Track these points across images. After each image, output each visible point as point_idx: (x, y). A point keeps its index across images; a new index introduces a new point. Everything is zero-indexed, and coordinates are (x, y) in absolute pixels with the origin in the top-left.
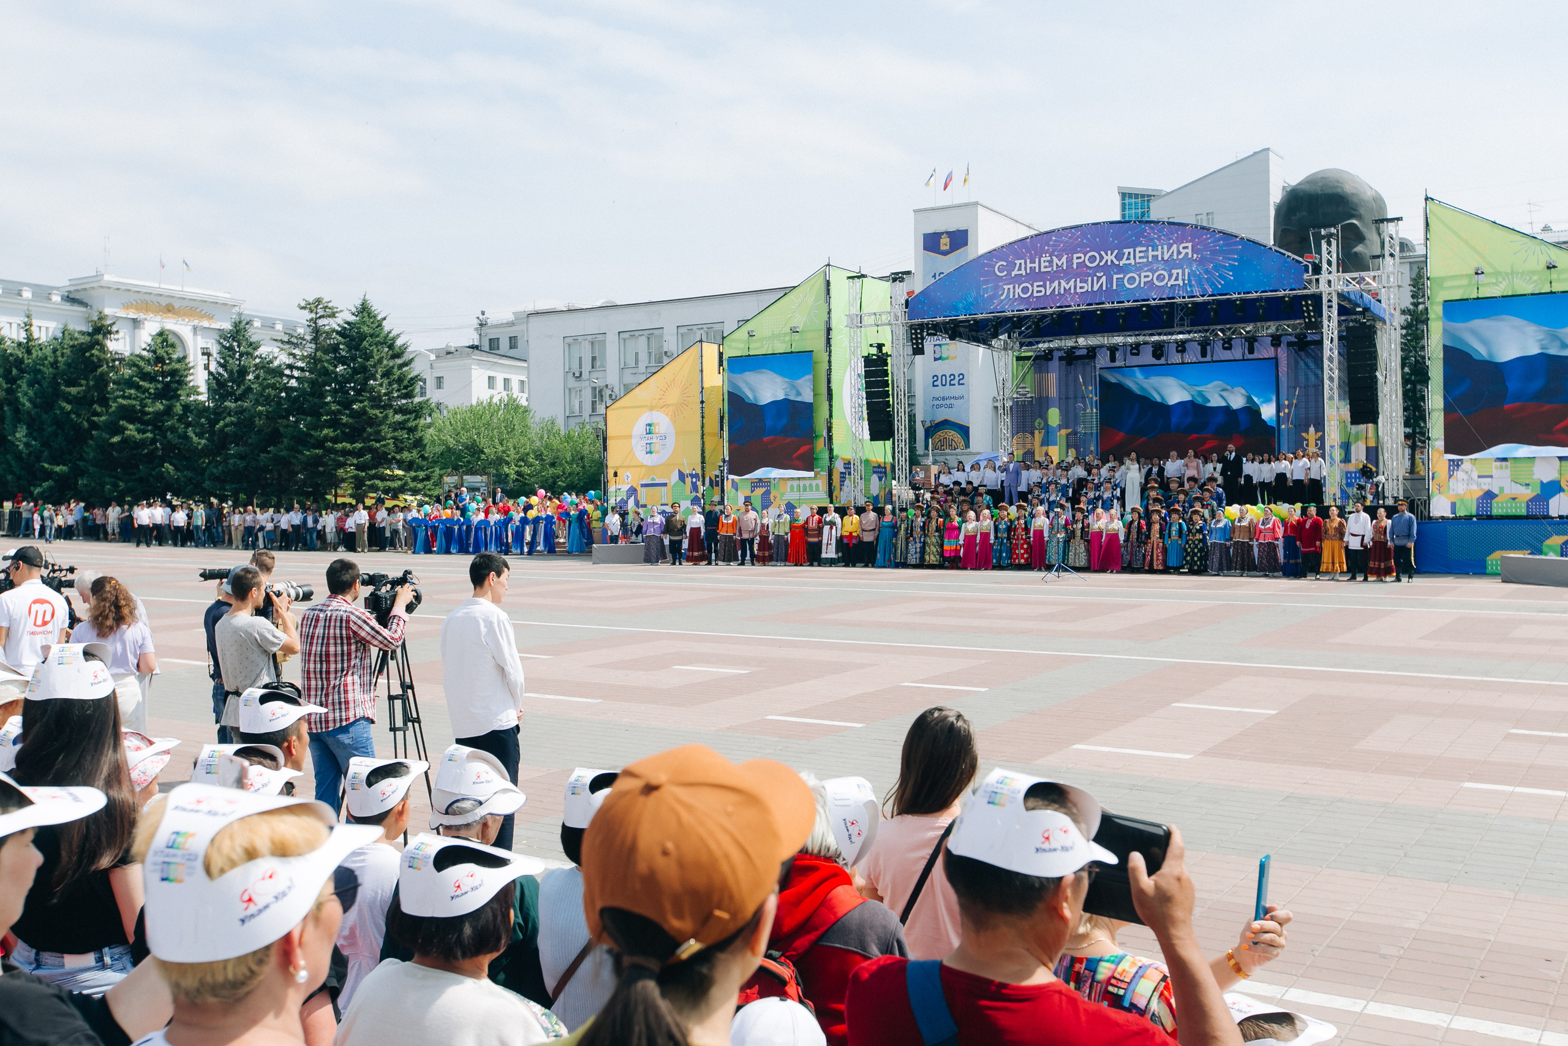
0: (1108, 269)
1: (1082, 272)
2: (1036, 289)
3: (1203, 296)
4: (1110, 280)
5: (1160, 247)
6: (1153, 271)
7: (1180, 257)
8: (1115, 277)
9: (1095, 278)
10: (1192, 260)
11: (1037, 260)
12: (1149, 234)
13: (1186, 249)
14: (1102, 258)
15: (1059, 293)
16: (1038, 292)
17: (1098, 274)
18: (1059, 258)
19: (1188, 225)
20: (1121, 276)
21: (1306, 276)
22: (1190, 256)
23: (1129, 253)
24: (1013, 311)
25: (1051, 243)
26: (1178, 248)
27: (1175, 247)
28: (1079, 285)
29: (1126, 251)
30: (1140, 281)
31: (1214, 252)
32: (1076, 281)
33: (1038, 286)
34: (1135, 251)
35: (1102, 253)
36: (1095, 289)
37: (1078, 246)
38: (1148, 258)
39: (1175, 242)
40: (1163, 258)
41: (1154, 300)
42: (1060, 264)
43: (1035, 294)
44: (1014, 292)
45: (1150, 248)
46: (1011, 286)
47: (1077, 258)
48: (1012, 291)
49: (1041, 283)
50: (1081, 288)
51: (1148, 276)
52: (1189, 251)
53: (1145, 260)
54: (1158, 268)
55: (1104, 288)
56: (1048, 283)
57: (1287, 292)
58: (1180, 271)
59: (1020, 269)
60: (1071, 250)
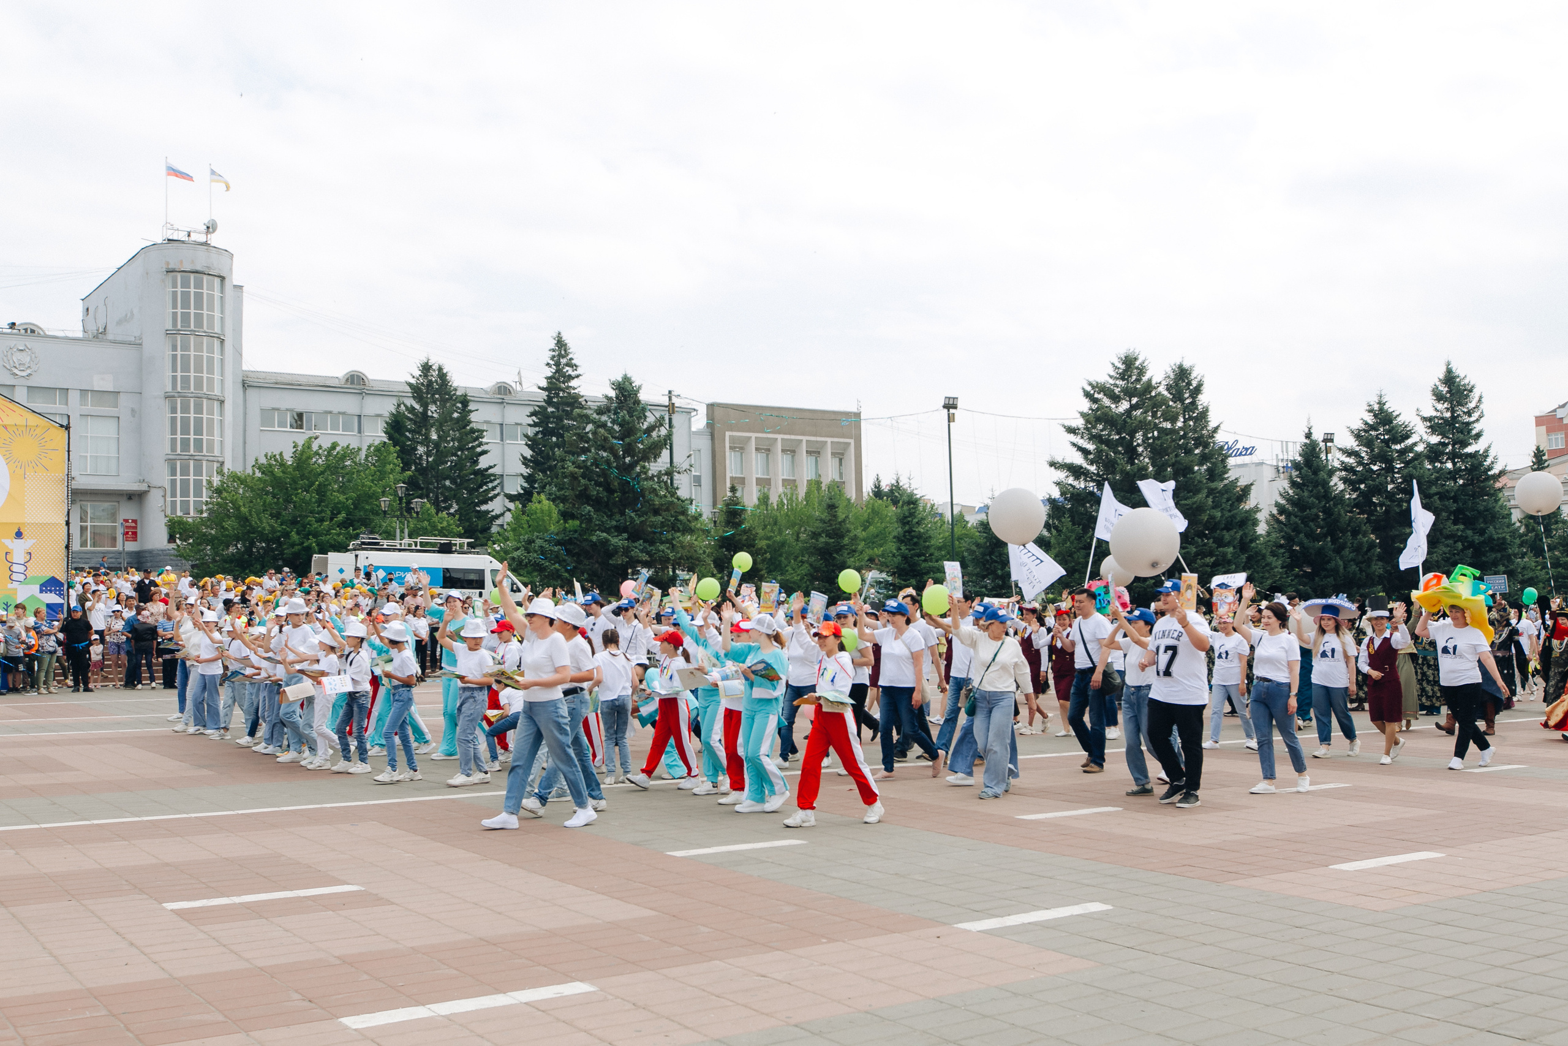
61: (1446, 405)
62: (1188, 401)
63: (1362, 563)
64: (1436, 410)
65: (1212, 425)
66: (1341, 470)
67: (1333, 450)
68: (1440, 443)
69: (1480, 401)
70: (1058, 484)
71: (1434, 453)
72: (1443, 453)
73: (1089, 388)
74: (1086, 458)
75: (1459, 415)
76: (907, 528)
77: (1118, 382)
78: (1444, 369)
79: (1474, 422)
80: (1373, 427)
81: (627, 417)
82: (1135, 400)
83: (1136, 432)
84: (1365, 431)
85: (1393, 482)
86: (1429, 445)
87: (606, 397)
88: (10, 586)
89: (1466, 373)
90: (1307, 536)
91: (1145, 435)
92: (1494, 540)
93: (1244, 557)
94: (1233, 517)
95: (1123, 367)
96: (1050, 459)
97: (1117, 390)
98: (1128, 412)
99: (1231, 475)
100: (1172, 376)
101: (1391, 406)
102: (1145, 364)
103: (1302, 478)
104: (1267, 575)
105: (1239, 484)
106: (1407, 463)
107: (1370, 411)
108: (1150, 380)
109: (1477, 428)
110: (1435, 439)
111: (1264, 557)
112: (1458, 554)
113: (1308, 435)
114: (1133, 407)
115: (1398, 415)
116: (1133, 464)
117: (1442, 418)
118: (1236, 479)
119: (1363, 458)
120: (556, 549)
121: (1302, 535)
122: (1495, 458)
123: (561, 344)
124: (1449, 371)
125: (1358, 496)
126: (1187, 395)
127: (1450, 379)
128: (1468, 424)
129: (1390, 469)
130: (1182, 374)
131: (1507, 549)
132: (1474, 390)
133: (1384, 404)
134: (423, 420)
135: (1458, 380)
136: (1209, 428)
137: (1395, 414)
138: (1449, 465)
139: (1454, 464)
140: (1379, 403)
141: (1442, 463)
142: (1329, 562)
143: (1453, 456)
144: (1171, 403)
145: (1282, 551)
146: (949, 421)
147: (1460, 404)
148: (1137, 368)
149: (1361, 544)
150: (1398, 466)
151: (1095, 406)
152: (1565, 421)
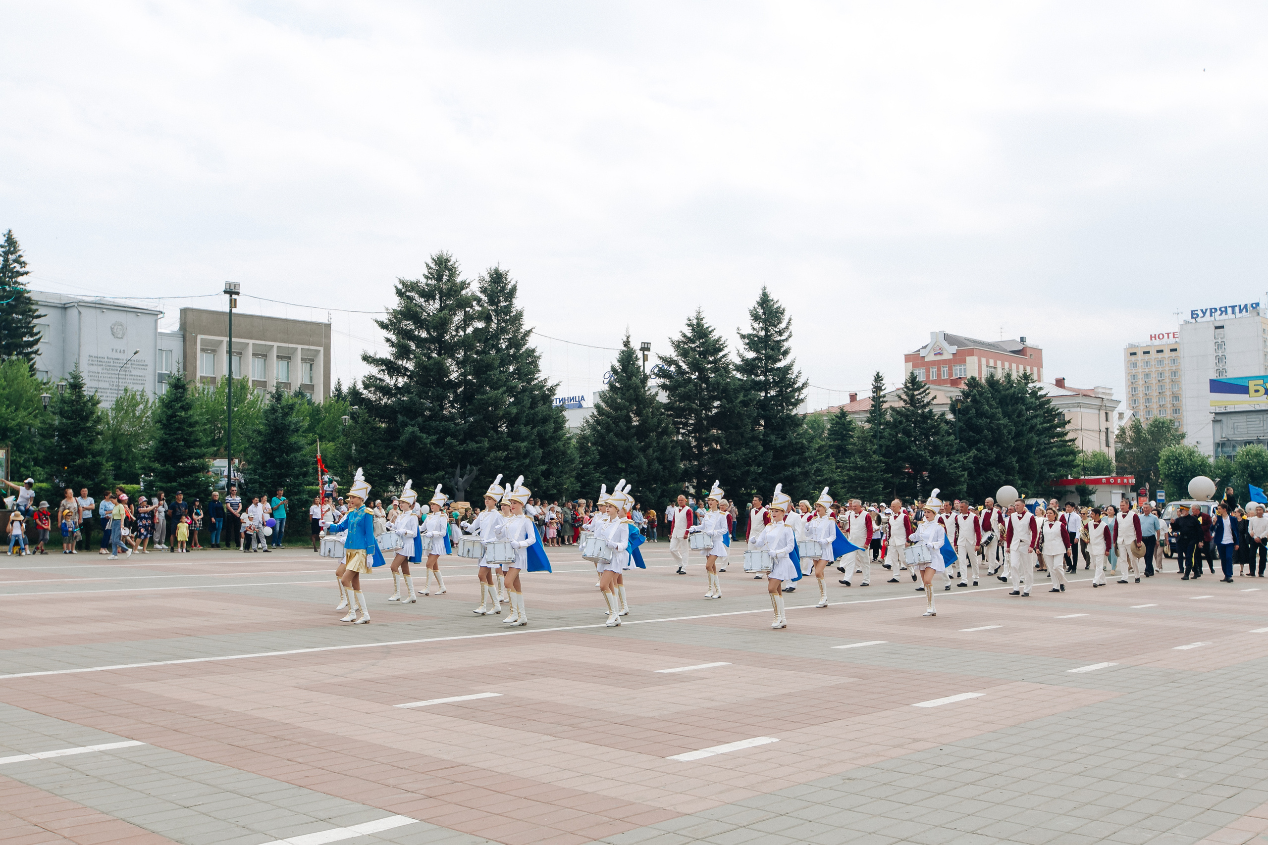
61: (761, 325)
62: (503, 304)
63: (667, 461)
64: (754, 329)
65: (525, 328)
66: (657, 375)
68: (754, 359)
69: (789, 323)
70: (365, 376)
71: (748, 367)
72: (757, 367)
73: (400, 286)
75: (772, 334)
76: (170, 412)
78: (761, 292)
79: (783, 341)
80: (691, 340)
82: (445, 300)
84: (685, 343)
86: (743, 358)
90: (616, 435)
92: (792, 444)
93: (539, 452)
94: (536, 414)
95: (435, 267)
96: (363, 354)
97: (428, 290)
100: (488, 278)
101: (707, 323)
102: (456, 266)
103: (619, 382)
107: (689, 325)
108: (462, 281)
109: (786, 345)
110: (751, 355)
111: (564, 453)
112: (761, 455)
113: (627, 344)
115: (713, 330)
117: (757, 336)
118: (546, 380)
119: (680, 367)
121: (611, 434)
122: (799, 373)
124: (764, 296)
126: (501, 297)
127: (765, 301)
128: (779, 342)
130: (498, 278)
131: (805, 452)
132: (786, 313)
133: (702, 320)
135: (771, 302)
136: (523, 331)
138: (762, 378)
139: (765, 375)
140: (696, 319)
141: (755, 375)
142: (634, 459)
143: (765, 370)
144: (486, 305)
145: (594, 448)
146: (231, 307)
147: (773, 324)
148: (450, 270)
149: (666, 443)
151: (405, 303)
152: (926, 360)
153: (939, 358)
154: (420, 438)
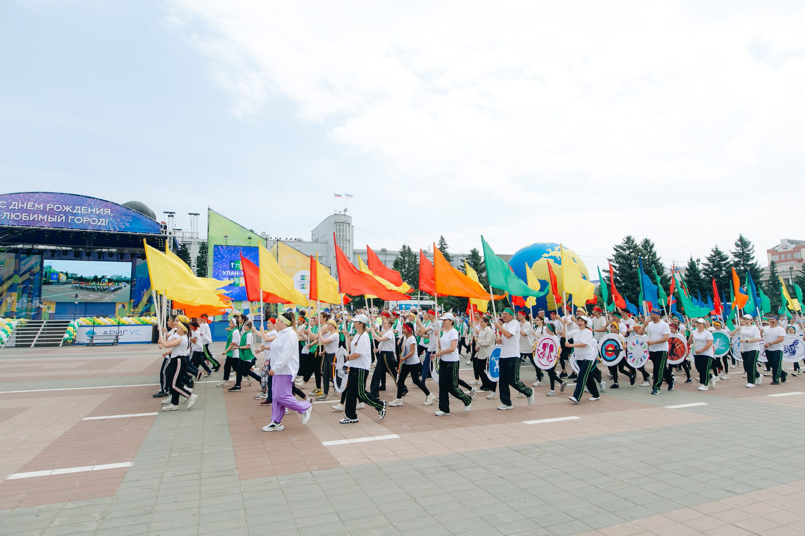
0: (66, 214)
1: (52, 213)
2: (24, 216)
3: (115, 231)
4: (67, 218)
5: (94, 208)
6: (90, 218)
7: (104, 214)
8: (70, 217)
9: (59, 217)
10: (109, 217)
11: (26, 204)
12: (90, 202)
13: (108, 211)
14: (63, 208)
15: (38, 221)
16: (25, 218)
17: (61, 215)
18: (39, 204)
19: (109, 202)
20: (74, 217)
21: (161, 229)
22: (109, 214)
23: (78, 208)
24: (8, 225)
25: (35, 197)
26: (104, 210)
27: (102, 210)
28: (49, 218)
29: (77, 207)
30: (83, 221)
31: (121, 214)
32: (48, 216)
33: (25, 215)
34: (81, 208)
35: (64, 206)
36: (59, 221)
37: (50, 201)
38: (88, 212)
39: (102, 208)
40: (95, 213)
41: (90, 230)
42: (39, 207)
43: (23, 219)
44: (10, 216)
45: (89, 208)
46: (8, 214)
47: (49, 206)
48: (9, 216)
49: (27, 214)
50: (51, 220)
51: (88, 219)
52: (109, 212)
53: (87, 212)
54: (93, 217)
55: (64, 221)
56: (31, 215)
57: (153, 234)
58: (104, 220)
59: (15, 206)
60: (46, 202)
61: (740, 248)
62: (649, 250)
64: (736, 250)
65: (658, 257)
66: (703, 270)
67: (700, 264)
68: (739, 261)
69: (753, 247)
70: (606, 277)
71: (736, 264)
72: (740, 264)
73: (615, 247)
74: (615, 269)
75: (745, 251)
77: (625, 245)
78: (739, 236)
79: (751, 254)
80: (714, 256)
81: (475, 261)
82: (631, 250)
83: (632, 260)
84: (711, 257)
85: (722, 274)
86: (734, 261)
87: (469, 255)
88: (317, 310)
89: (746, 237)
91: (635, 261)
95: (627, 240)
96: (603, 270)
97: (625, 248)
98: (629, 254)
99: (665, 273)
100: (643, 242)
101: (720, 249)
102: (634, 239)
103: (689, 273)
104: (679, 305)
105: (668, 276)
106: (727, 268)
107: (713, 251)
108: (636, 244)
109: (752, 256)
110: (736, 259)
113: (691, 260)
114: (631, 252)
116: (631, 270)
117: (739, 253)
119: (711, 266)
120: (456, 299)
122: (759, 265)
123: (442, 238)
124: (741, 237)
125: (709, 279)
126: (648, 248)
127: (741, 239)
128: (749, 254)
129: (721, 270)
130: (647, 241)
132: (751, 243)
133: (718, 249)
134: (404, 262)
135: (744, 240)
136: (657, 258)
137: (722, 252)
138: (742, 268)
139: (744, 267)
140: (716, 248)
141: (739, 267)
143: (743, 265)
147: (745, 248)
148: (632, 240)
150: (724, 269)
151: (617, 253)
152: (778, 251)
153: (785, 250)
154: (632, 296)
